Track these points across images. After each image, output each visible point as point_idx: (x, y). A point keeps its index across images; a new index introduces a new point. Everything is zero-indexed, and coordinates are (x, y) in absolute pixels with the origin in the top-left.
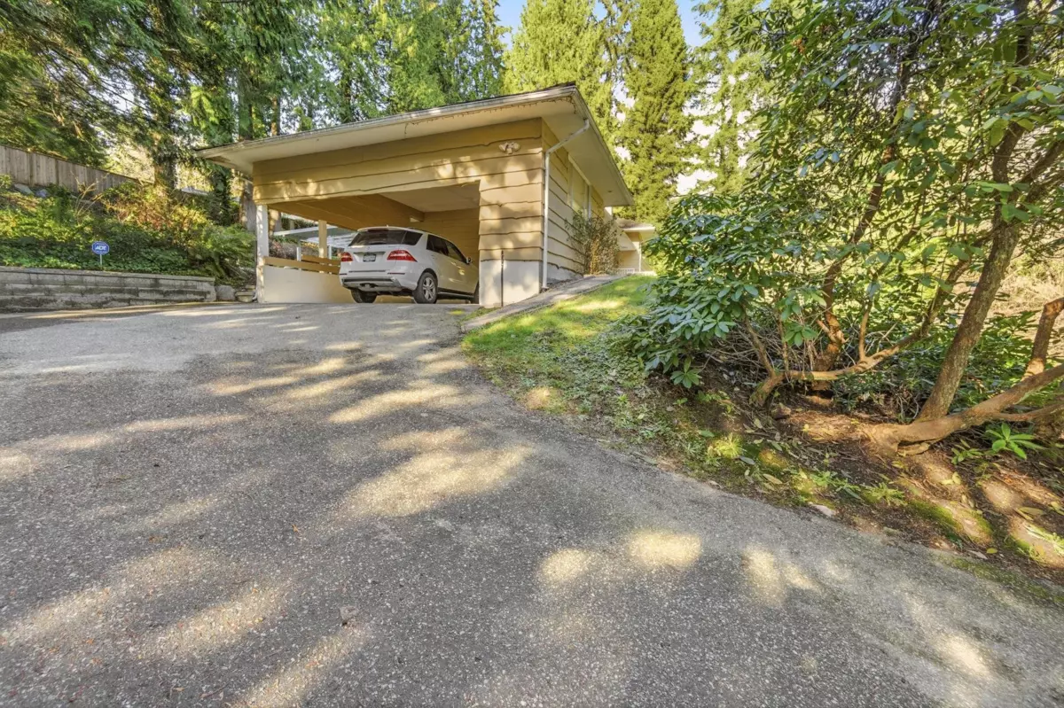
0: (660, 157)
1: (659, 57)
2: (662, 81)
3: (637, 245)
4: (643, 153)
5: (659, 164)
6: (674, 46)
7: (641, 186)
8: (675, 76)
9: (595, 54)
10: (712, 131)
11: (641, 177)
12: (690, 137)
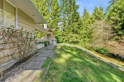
0: (56, 20)
1: (55, 5)
2: (56, 9)
3: (52, 33)
4: (53, 19)
5: (56, 21)
6: (57, 4)
7: (53, 23)
8: (57, 8)
9: (46, 3)
10: (63, 17)
11: (53, 22)
12: (60, 17)
